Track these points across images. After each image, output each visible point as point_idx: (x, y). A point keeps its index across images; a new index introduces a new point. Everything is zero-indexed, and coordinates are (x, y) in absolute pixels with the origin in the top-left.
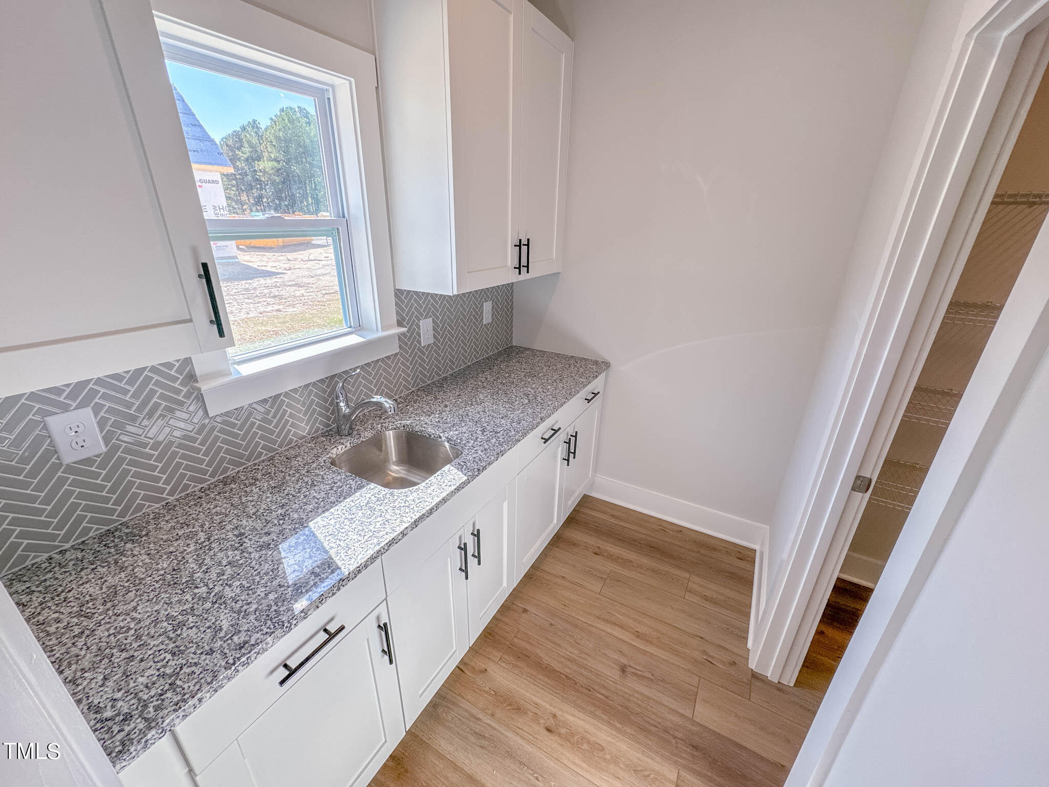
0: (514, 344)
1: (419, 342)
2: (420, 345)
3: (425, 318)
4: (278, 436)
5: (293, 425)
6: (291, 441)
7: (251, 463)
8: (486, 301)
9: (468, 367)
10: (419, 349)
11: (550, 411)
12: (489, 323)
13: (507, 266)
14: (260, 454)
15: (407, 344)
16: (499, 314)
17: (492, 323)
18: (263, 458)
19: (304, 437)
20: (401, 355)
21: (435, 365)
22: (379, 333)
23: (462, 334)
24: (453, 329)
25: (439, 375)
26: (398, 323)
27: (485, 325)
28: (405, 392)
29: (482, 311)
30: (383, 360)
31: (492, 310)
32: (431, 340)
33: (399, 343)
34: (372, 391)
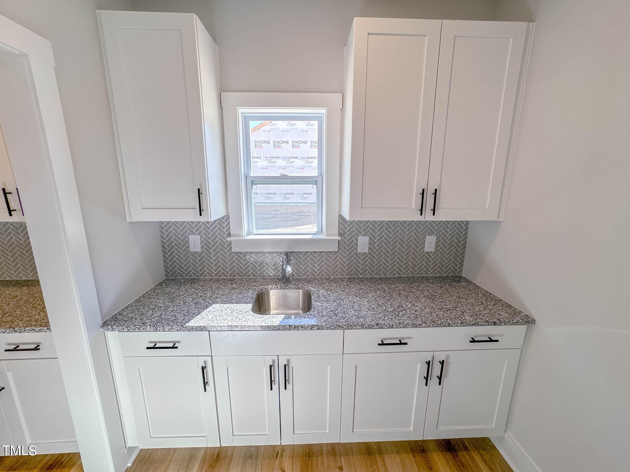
0: (463, 275)
1: (357, 250)
2: (357, 251)
3: (364, 235)
4: (259, 270)
5: (266, 268)
6: (264, 276)
7: (245, 277)
8: (430, 235)
9: (401, 277)
10: (355, 253)
11: (394, 324)
12: (431, 252)
13: (411, 208)
14: (250, 275)
15: (345, 248)
16: (446, 247)
17: (435, 252)
18: (250, 277)
19: (271, 276)
20: (340, 253)
21: (369, 267)
22: (323, 237)
23: (398, 253)
24: (389, 248)
25: (371, 275)
26: (340, 234)
27: (427, 253)
28: (340, 276)
29: (425, 242)
30: (326, 253)
31: (436, 243)
32: (366, 250)
33: (339, 246)
34: (316, 268)
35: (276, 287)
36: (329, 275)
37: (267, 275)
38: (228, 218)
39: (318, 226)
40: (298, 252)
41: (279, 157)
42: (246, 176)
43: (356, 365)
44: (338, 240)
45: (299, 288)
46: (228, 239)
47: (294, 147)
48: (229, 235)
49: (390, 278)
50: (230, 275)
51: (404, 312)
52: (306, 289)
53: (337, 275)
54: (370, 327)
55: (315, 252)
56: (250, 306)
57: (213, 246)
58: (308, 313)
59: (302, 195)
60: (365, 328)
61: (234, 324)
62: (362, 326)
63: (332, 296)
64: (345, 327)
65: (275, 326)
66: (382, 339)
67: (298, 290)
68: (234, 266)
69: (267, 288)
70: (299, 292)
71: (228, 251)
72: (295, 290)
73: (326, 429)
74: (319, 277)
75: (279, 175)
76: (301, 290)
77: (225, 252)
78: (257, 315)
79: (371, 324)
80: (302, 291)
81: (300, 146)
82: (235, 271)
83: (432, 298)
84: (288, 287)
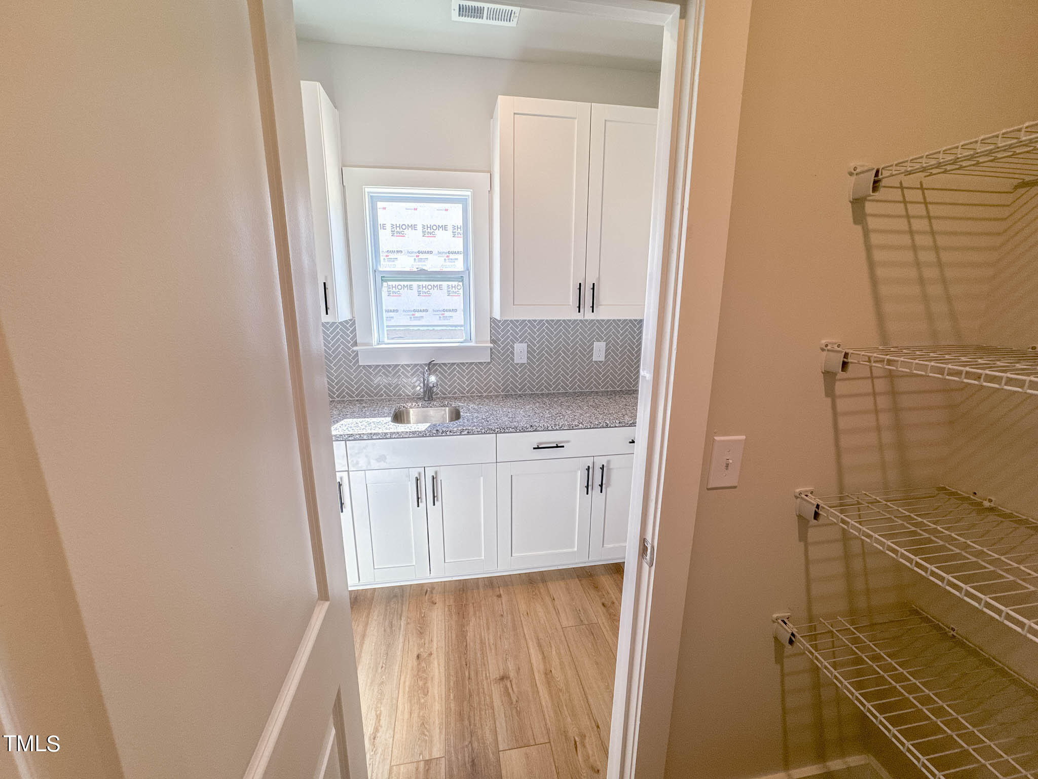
2: (514, 361)
3: (521, 342)
6: (401, 395)
7: (376, 398)
8: (598, 341)
9: (567, 393)
10: (511, 364)
11: (549, 425)
12: (601, 362)
13: (569, 305)
14: (382, 395)
15: (499, 358)
16: (617, 356)
17: (606, 362)
18: (383, 397)
19: (409, 396)
20: (494, 365)
21: (529, 381)
22: (473, 344)
23: (563, 363)
24: (552, 357)
25: (532, 390)
26: (492, 341)
27: (596, 362)
28: (494, 393)
29: (592, 349)
30: (476, 364)
31: (606, 351)
32: (524, 360)
33: (491, 356)
34: (464, 383)
35: (417, 405)
36: (481, 393)
37: (404, 394)
38: (354, 323)
39: (466, 333)
40: (442, 364)
41: (401, 252)
42: (375, 271)
43: (512, 476)
44: (491, 349)
45: (444, 406)
46: (355, 348)
47: (426, 235)
48: (355, 344)
49: (553, 393)
50: (357, 396)
51: (561, 417)
52: (453, 405)
53: (491, 392)
54: (524, 430)
55: (463, 364)
56: (390, 419)
57: (334, 359)
58: (457, 421)
59: (441, 313)
60: (518, 431)
61: (373, 432)
62: (516, 430)
63: (484, 409)
64: (497, 430)
65: (420, 432)
66: (538, 443)
67: (444, 408)
68: (362, 384)
69: (406, 406)
70: (445, 410)
71: (354, 365)
72: (440, 408)
73: (481, 556)
74: (469, 394)
75: (416, 270)
76: (447, 408)
77: (349, 366)
78: (398, 424)
79: (525, 426)
80: (448, 410)
81: (436, 233)
82: (363, 390)
83: (596, 407)
84: (431, 405)
